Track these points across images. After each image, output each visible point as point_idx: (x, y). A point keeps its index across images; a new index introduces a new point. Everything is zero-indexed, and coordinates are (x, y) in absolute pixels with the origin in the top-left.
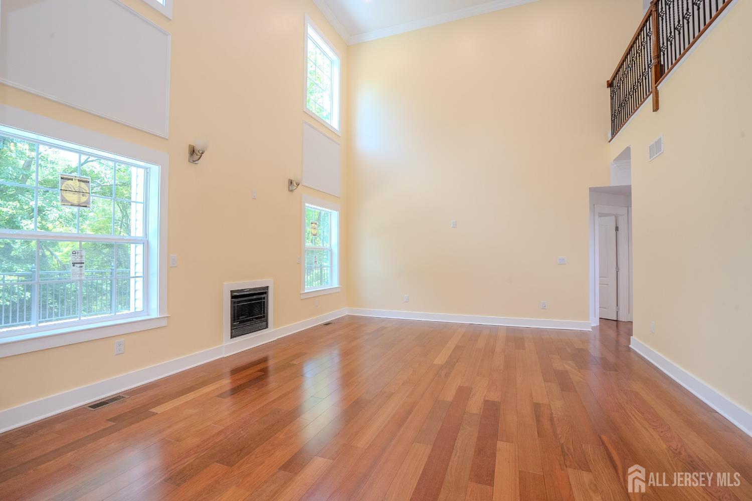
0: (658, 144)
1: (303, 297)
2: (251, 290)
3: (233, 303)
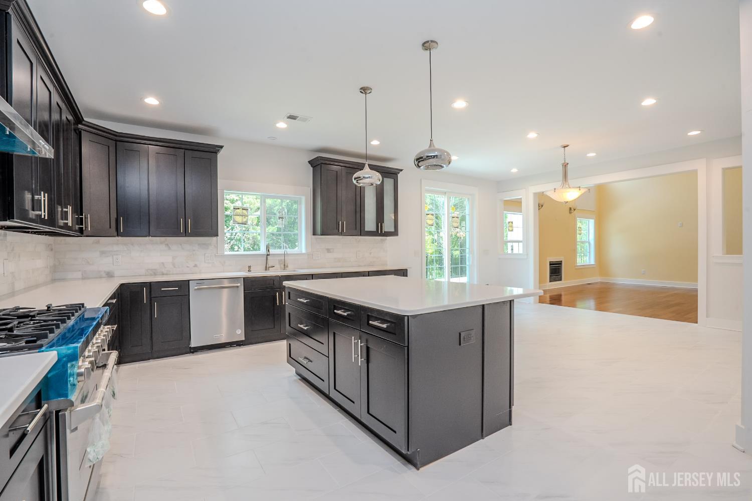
1: (575, 267)
2: (556, 262)
3: (550, 267)
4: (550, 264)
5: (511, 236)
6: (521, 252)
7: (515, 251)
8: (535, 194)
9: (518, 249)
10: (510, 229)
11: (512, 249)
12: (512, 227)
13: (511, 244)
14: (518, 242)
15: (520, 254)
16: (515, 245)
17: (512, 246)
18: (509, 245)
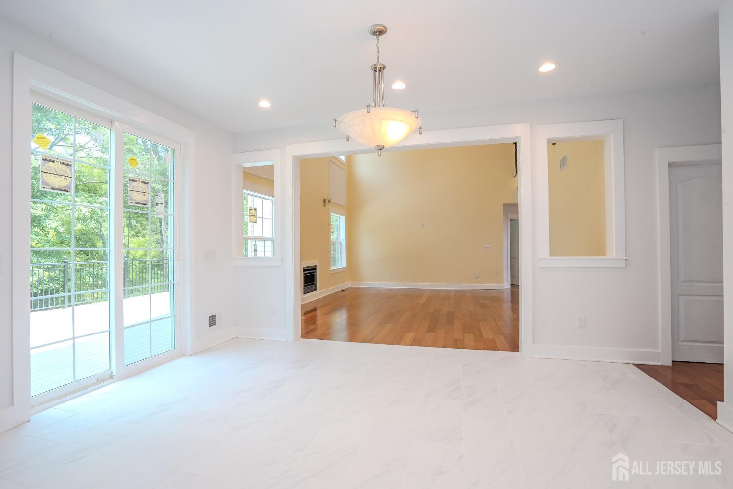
0: (565, 158)
1: (330, 273)
2: (310, 267)
3: (305, 274)
4: (305, 271)
5: (254, 230)
6: (269, 254)
7: (260, 254)
8: (296, 158)
9: (265, 250)
10: (253, 219)
11: (255, 251)
12: (254, 216)
13: (254, 243)
14: (264, 239)
15: (269, 259)
16: (259, 243)
17: (255, 246)
18: (251, 244)
